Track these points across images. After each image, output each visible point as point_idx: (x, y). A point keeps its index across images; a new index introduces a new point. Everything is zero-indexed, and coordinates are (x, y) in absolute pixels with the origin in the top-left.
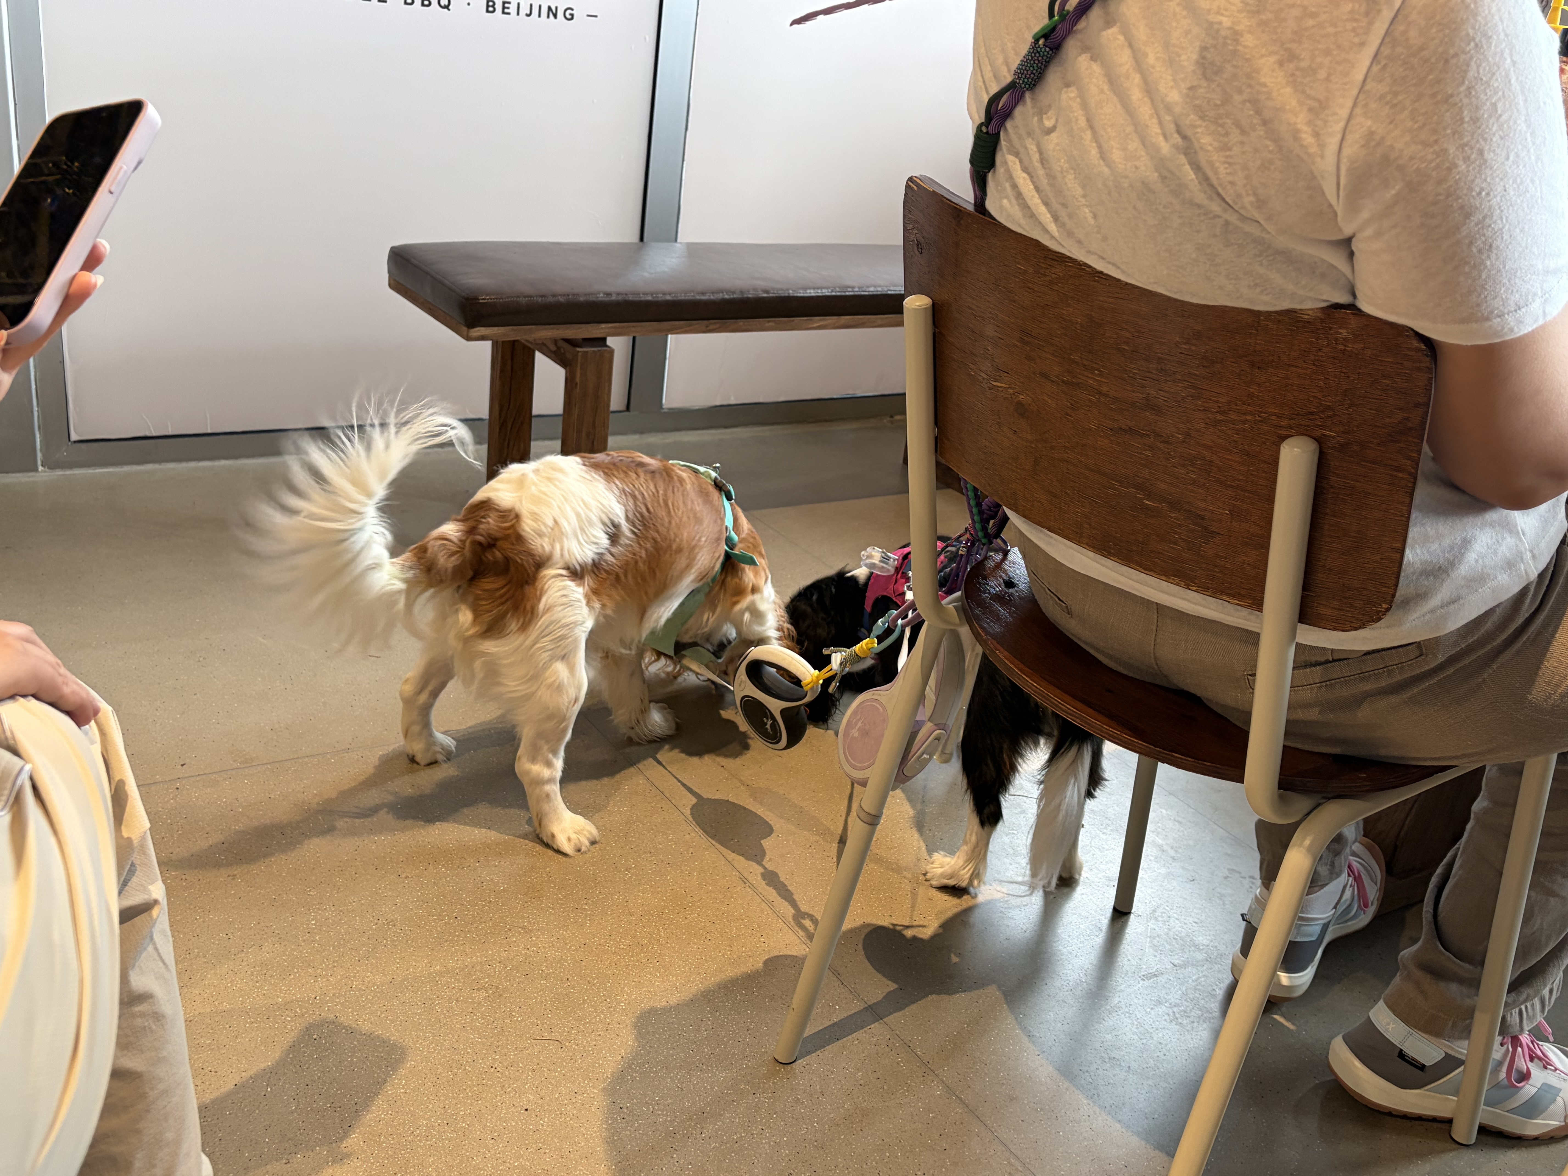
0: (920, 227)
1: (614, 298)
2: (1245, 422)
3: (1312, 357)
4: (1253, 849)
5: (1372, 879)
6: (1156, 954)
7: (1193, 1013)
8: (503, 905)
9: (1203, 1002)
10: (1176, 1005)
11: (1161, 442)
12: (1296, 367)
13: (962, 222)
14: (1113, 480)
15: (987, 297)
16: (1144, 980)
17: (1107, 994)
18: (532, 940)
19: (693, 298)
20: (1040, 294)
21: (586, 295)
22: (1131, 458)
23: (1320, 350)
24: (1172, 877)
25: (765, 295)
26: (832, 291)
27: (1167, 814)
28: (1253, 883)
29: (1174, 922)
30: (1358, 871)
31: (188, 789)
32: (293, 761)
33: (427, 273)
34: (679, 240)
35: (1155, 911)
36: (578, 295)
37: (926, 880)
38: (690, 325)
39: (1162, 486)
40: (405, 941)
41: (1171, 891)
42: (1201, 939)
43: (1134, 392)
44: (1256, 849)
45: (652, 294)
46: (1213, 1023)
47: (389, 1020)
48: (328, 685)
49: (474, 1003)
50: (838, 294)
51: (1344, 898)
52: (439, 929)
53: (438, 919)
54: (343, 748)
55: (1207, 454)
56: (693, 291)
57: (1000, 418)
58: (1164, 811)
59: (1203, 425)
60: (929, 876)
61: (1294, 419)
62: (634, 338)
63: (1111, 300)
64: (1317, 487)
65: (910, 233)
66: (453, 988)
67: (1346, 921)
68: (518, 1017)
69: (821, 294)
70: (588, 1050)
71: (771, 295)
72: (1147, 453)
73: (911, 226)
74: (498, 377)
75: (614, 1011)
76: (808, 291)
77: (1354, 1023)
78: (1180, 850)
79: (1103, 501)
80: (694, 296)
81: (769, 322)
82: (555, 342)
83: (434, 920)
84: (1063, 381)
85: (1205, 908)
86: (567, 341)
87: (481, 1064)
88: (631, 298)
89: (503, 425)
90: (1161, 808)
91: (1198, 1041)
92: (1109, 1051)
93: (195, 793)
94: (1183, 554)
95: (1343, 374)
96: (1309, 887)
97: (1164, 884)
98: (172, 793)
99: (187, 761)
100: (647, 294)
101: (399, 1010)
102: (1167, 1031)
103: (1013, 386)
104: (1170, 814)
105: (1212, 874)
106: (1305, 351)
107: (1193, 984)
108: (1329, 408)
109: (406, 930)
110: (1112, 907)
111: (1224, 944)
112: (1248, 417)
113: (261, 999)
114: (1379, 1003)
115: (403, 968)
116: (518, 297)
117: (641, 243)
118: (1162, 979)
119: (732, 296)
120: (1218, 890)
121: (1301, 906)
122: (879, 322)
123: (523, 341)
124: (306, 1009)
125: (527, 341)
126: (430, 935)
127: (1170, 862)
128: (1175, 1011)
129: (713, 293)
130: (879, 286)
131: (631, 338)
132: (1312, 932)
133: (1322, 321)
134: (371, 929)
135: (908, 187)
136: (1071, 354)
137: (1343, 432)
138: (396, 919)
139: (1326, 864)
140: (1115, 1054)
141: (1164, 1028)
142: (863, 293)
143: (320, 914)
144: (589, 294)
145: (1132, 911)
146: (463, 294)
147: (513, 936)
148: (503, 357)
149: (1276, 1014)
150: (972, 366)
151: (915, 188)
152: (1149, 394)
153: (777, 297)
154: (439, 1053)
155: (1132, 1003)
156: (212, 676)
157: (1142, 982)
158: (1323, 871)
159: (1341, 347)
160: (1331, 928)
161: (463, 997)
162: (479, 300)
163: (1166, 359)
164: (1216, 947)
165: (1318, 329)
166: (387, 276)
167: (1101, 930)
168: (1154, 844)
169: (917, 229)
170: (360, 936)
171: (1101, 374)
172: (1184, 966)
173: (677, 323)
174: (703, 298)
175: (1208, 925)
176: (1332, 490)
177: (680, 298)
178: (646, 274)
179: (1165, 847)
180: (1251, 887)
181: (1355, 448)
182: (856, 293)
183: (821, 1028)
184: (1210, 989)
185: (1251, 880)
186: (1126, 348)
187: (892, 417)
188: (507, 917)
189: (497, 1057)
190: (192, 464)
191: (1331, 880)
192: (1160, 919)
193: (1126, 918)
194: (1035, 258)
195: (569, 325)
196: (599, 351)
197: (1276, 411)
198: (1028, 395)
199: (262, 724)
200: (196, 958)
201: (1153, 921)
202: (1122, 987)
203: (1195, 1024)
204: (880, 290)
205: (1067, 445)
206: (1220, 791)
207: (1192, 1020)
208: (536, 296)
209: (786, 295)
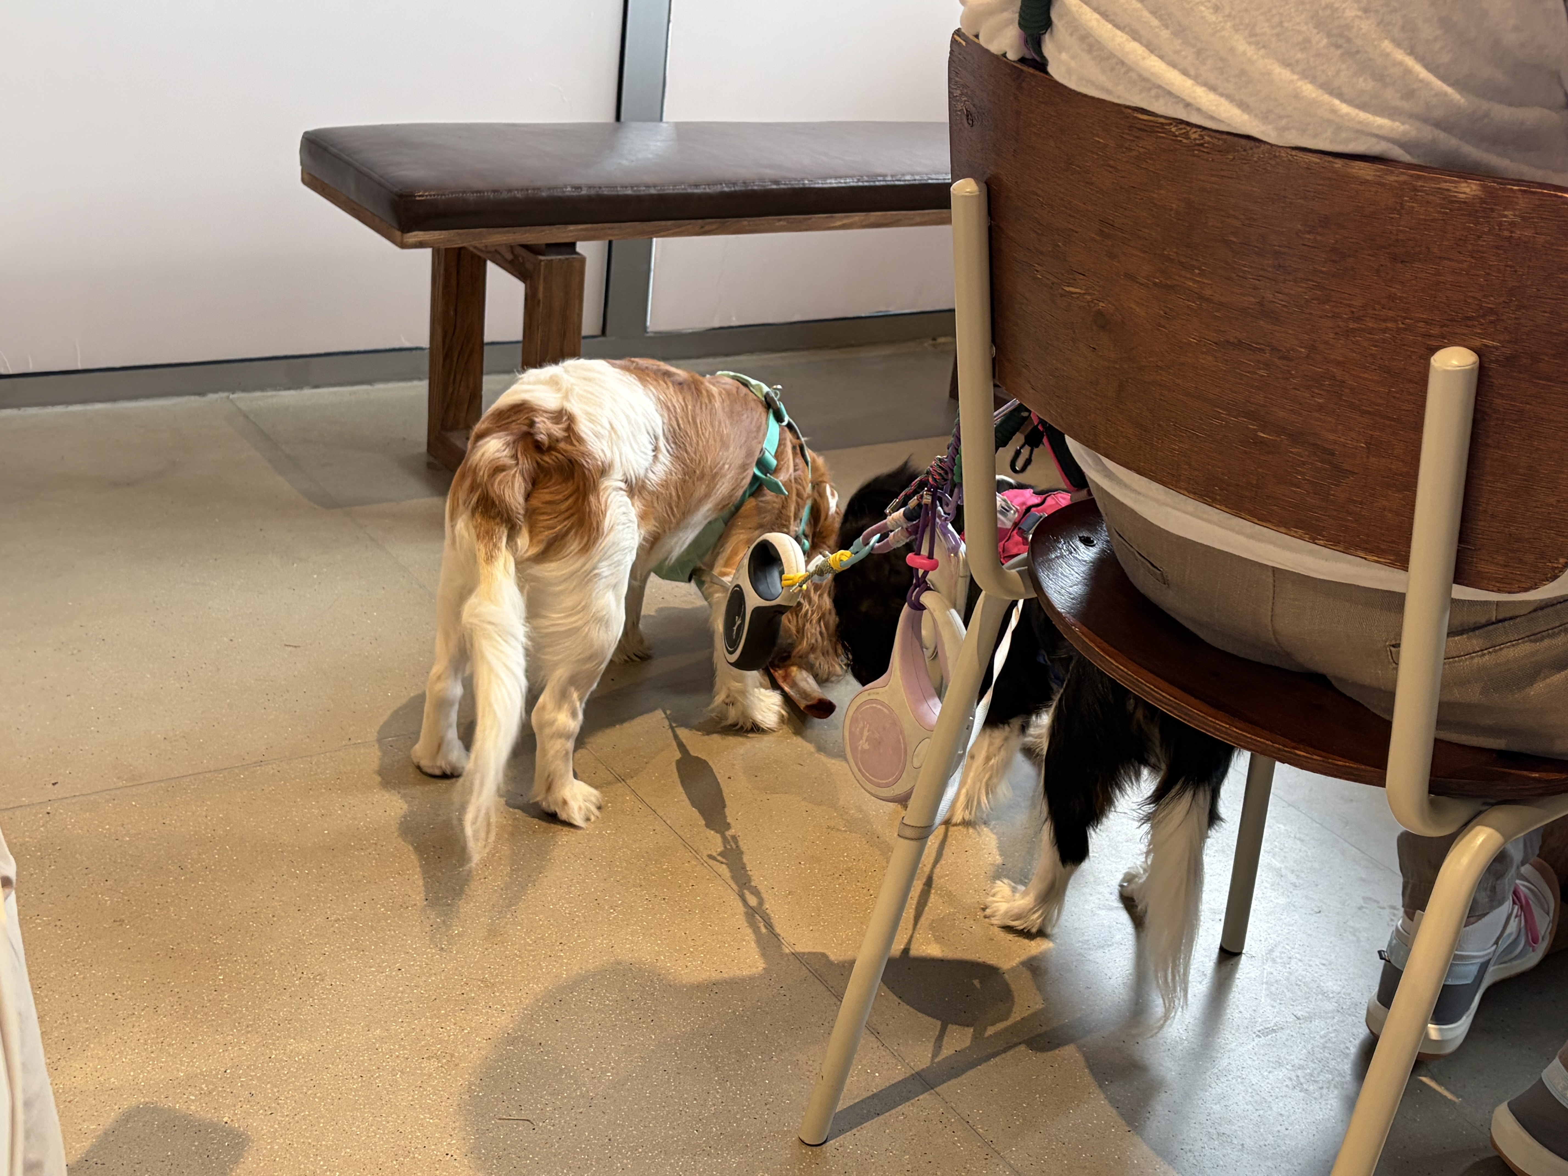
0: (969, 93)
1: (584, 192)
2: (1385, 330)
3: (1470, 247)
4: (1394, 872)
5: (1543, 909)
6: (1275, 1004)
7: (1321, 1077)
8: (458, 953)
9: (1333, 1062)
10: (1301, 1067)
11: (1279, 358)
12: (1450, 260)
13: (1024, 85)
14: (1218, 407)
15: (1056, 179)
16: (1260, 1037)
17: (1214, 1055)
18: (495, 996)
19: (684, 191)
20: (1123, 174)
21: (549, 189)
22: (1241, 379)
23: (1479, 237)
24: (1293, 908)
25: (774, 187)
26: (859, 181)
27: (1286, 830)
28: (1394, 915)
29: (1297, 964)
30: (1525, 897)
31: (61, 813)
32: (192, 778)
33: (349, 164)
34: (664, 119)
35: (1271, 951)
36: (539, 189)
37: (985, 917)
38: (680, 226)
39: (1282, 414)
40: (336, 1000)
41: (1293, 925)
42: (1331, 985)
43: (1244, 295)
44: (1399, 872)
45: (632, 187)
46: (1347, 1089)
47: (318, 1098)
48: (234, 682)
49: (422, 1074)
50: (866, 184)
51: (1508, 932)
52: (378, 983)
53: (377, 971)
54: (254, 760)
55: (1337, 371)
56: (683, 183)
57: (1074, 332)
58: (1281, 826)
59: (1332, 335)
60: (988, 912)
61: (1447, 326)
62: (610, 243)
63: (1213, 179)
64: (1476, 410)
65: (957, 101)
66: (398, 1056)
67: (1511, 960)
68: (479, 1092)
69: (844, 185)
70: (567, 1132)
71: (782, 186)
72: (1262, 373)
73: (959, 92)
74: (440, 293)
75: (599, 1082)
76: (828, 181)
77: (1523, 1086)
78: (1303, 875)
79: (1206, 434)
80: (685, 189)
81: (780, 220)
82: (512, 248)
83: (372, 973)
84: (1155, 284)
85: (1335, 946)
86: (526, 247)
87: (433, 1150)
88: (605, 193)
89: (447, 356)
90: (1277, 822)
91: (1328, 1111)
92: (1217, 1126)
93: (71, 818)
94: (1308, 499)
95: (1508, 269)
96: (1468, 917)
97: (1282, 917)
98: (41, 818)
99: (60, 779)
100: (626, 187)
101: (330, 1084)
102: (1289, 1100)
103: (1091, 291)
104: (1289, 830)
105: (1344, 905)
106: (1461, 239)
107: (1322, 1041)
108: (1491, 311)
109: (337, 986)
110: (1218, 946)
111: (1358, 991)
112: (1390, 325)
113: (157, 1073)
114: (1554, 1061)
115: (334, 1032)
116: (464, 192)
117: (617, 124)
118: (1282, 1035)
119: (733, 189)
120: (1351, 923)
121: (1458, 940)
122: (918, 219)
123: (471, 249)
124: (214, 1084)
125: (475, 247)
126: (367, 991)
127: (1291, 890)
128: (1299, 1074)
129: (709, 185)
130: (917, 174)
131: (607, 242)
132: (1467, 974)
133: (1483, 201)
134: (294, 985)
135: (954, 42)
136: (1164, 249)
137: (1509, 342)
138: (325, 972)
139: (1486, 889)
140: (1226, 1129)
141: (1286, 1096)
142: (897, 183)
143: (229, 967)
144: (554, 188)
145: (1244, 951)
146: (396, 190)
147: (471, 991)
148: (446, 270)
149: (1425, 1076)
150: (1039, 268)
151: (964, 43)
152: (1263, 298)
153: (789, 189)
154: (381, 1139)
155: (1245, 1065)
156: (89, 672)
157: (1257, 1040)
158: (1483, 898)
159: (1506, 234)
160: (1491, 969)
161: (410, 1067)
162: (415, 196)
163: (1284, 253)
164: (1349, 994)
165: (1477, 211)
166: (300, 168)
167: (1205, 975)
168: (1270, 867)
169: (966, 95)
170: (280, 994)
171: (1202, 274)
172: (1309, 1018)
173: (663, 223)
174: (696, 191)
175: (1339, 967)
176: (1495, 416)
177: (668, 192)
178: (625, 163)
179: (1283, 872)
180: (1392, 920)
181: (1525, 361)
182: (889, 183)
183: (857, 1101)
184: (1342, 1046)
185: (1392, 911)
186: (1235, 240)
187: (934, 339)
188: (463, 967)
189: (454, 1142)
190: (59, 409)
191: (1492, 908)
192: (1279, 960)
193: (1237, 958)
194: (1117, 127)
195: (528, 228)
196: (567, 259)
197: (1424, 316)
198: (1110, 302)
199: (153, 732)
200: (75, 1023)
201: (1270, 963)
202: (1233, 1045)
203: (1325, 1091)
204: (918, 179)
205: (1160, 364)
206: (1352, 800)
207: (1320, 1085)
208: (488, 192)
209: (801, 186)
